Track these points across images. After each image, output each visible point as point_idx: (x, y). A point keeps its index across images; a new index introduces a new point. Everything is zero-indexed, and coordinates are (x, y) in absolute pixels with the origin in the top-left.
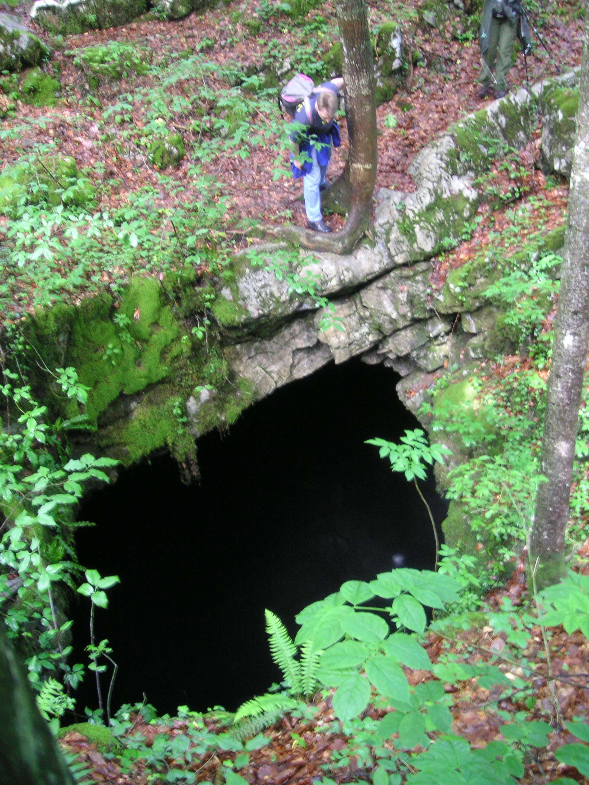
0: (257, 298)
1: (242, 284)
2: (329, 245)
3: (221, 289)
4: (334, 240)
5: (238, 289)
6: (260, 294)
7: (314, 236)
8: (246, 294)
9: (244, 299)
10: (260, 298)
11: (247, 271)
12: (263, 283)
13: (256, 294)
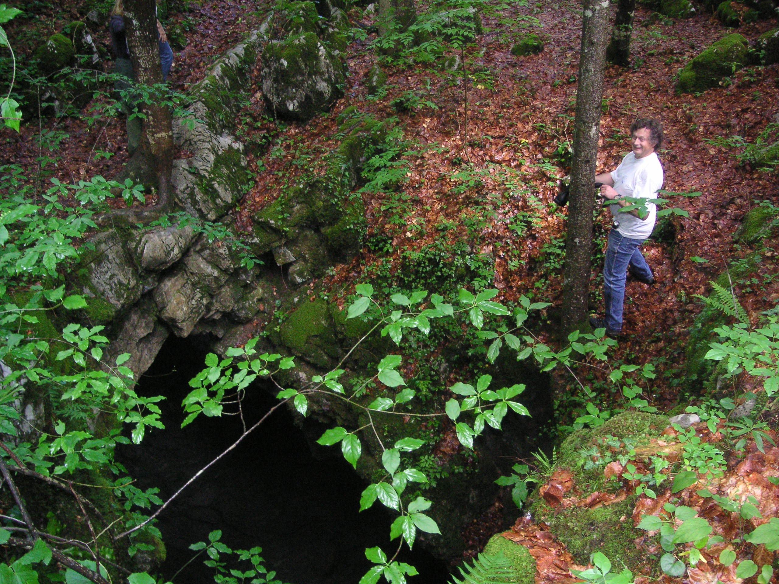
0: (111, 290)
1: (94, 281)
5: (93, 285)
6: (111, 286)
8: (101, 289)
9: (102, 294)
11: (93, 265)
12: (109, 274)
13: (108, 287)
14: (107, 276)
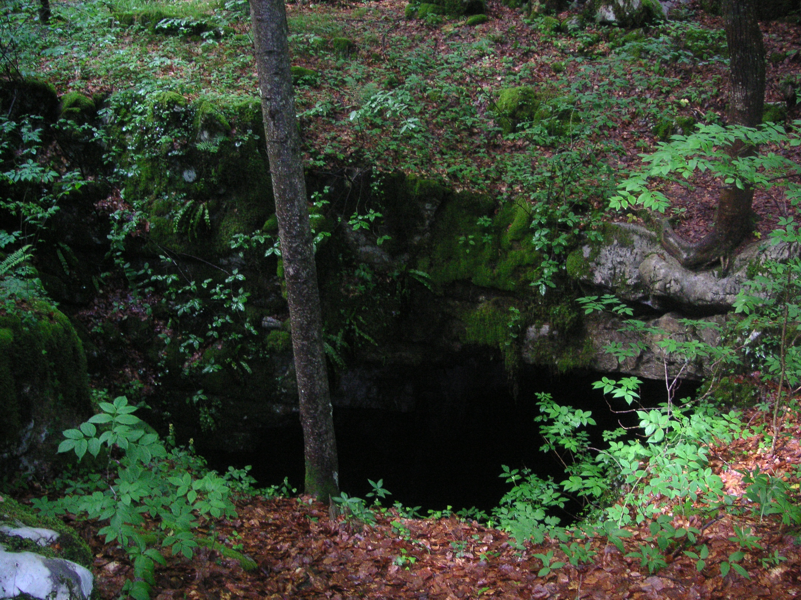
0: (610, 269)
1: (604, 252)
2: (676, 250)
3: (584, 244)
4: (683, 248)
5: (598, 253)
6: (615, 268)
7: (670, 236)
8: (603, 261)
9: (598, 264)
10: (612, 271)
11: (615, 242)
12: (622, 259)
13: (611, 266)
14: (619, 259)
